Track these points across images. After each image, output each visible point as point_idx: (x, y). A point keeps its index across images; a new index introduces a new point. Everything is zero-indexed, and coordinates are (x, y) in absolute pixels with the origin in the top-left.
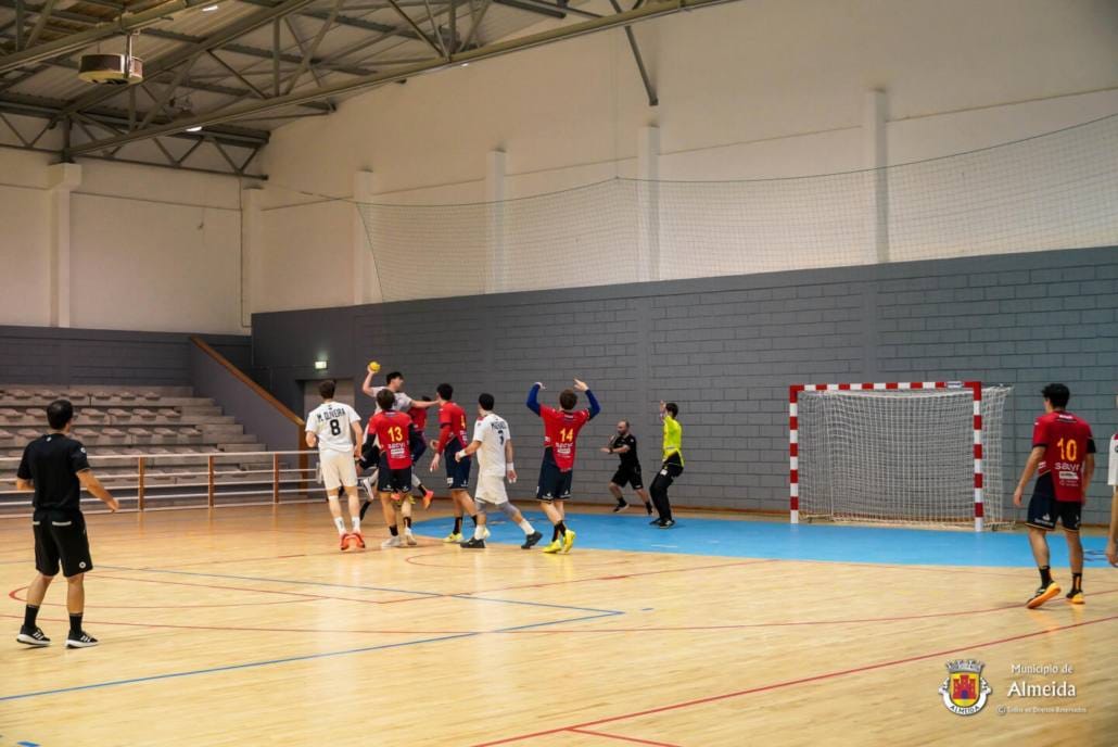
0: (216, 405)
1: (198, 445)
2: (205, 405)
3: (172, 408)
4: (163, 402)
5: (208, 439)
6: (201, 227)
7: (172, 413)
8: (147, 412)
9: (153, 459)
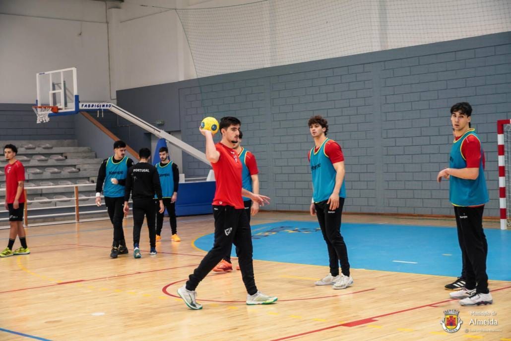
0: (91, 151)
1: (74, 179)
2: (85, 152)
3: (61, 154)
4: (55, 150)
5: (82, 174)
6: (80, 34)
7: (60, 157)
8: (43, 158)
9: (42, 189)
